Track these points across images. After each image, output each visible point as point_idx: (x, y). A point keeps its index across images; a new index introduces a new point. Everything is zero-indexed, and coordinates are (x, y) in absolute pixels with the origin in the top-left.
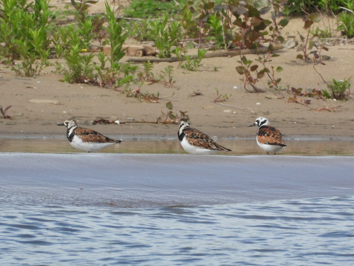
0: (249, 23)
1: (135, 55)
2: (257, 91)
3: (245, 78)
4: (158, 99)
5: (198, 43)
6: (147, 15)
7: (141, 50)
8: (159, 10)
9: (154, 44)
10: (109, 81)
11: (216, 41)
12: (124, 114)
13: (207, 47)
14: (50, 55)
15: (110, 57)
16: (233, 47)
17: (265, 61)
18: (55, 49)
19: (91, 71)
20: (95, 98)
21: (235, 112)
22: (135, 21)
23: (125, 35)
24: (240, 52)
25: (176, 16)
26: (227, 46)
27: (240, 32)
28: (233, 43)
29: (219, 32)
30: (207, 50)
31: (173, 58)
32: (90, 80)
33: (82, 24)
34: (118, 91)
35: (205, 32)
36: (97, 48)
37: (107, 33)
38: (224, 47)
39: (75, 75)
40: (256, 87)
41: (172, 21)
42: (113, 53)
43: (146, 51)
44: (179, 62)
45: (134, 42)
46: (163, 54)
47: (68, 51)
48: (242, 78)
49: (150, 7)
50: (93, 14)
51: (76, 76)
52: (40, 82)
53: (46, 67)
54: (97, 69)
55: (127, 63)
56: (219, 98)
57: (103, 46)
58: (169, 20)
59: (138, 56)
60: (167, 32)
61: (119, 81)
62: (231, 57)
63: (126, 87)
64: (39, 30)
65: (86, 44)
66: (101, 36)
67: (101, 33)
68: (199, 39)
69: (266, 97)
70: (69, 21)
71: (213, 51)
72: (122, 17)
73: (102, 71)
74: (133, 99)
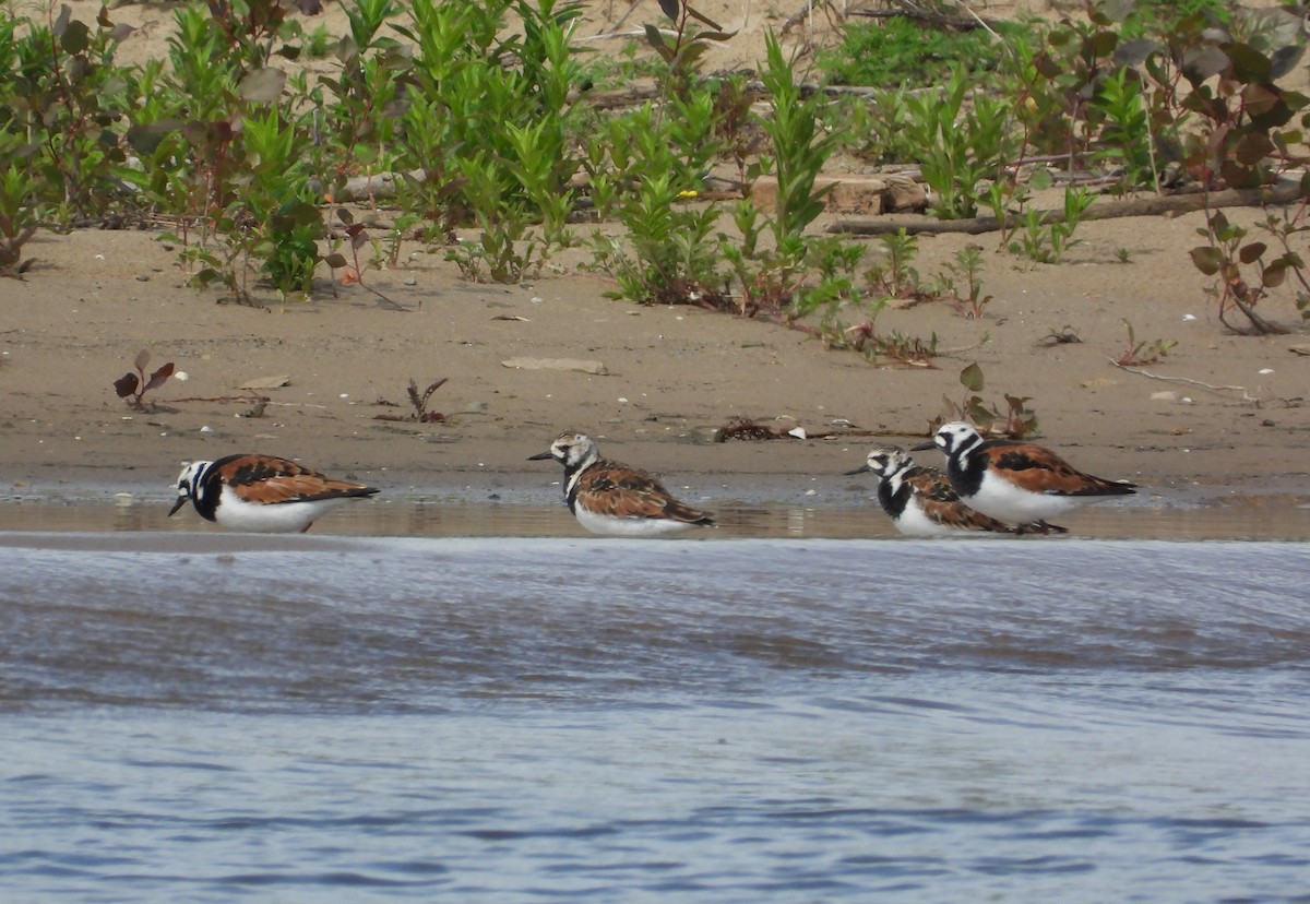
0: (1234, 104)
1: (857, 211)
2: (1261, 329)
3: (1222, 286)
4: (934, 355)
5: (1065, 169)
6: (896, 78)
7: (876, 192)
8: (936, 60)
9: (919, 173)
10: (769, 297)
11: (1126, 163)
12: (821, 408)
13: (1096, 184)
14: (573, 210)
15: (774, 217)
16: (1181, 184)
17: (1289, 230)
18: (589, 192)
19: (712, 262)
20: (723, 353)
21: (1188, 400)
22: (857, 95)
23: (823, 144)
24: (1206, 199)
25: (995, 80)
26: (1162, 179)
27: (1207, 133)
28: (1180, 168)
29: (1136, 133)
30: (1096, 193)
31: (984, 220)
32: (707, 293)
33: (680, 104)
34: (800, 329)
35: (1090, 135)
36: (730, 185)
37: (765, 136)
38: (1152, 184)
39: (658, 276)
40: (1259, 314)
41: (980, 96)
42: (784, 202)
43: (893, 195)
44: (1004, 234)
45: (852, 167)
46: (951, 207)
47: (634, 196)
48: (1212, 287)
49: (907, 50)
50: (716, 74)
51: (660, 281)
52: (540, 300)
53: (559, 250)
54: (729, 256)
55: (832, 235)
56: (1135, 353)
57: (751, 181)
58: (969, 93)
59: (865, 213)
60: (963, 133)
61: (803, 295)
62: (1175, 216)
63: (827, 317)
64: (540, 128)
65: (694, 172)
66: (745, 146)
67: (744, 135)
68: (1069, 155)
69: (1293, 351)
70: (638, 97)
71: (1117, 197)
72: (815, 84)
73: (747, 263)
74: (850, 357)
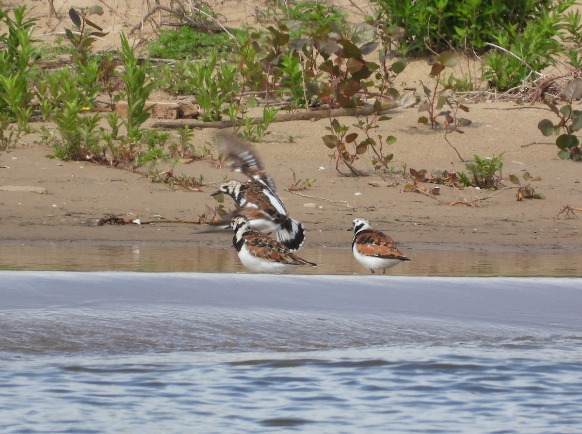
0: (343, 68)
1: (165, 117)
2: (355, 174)
3: (337, 154)
4: (201, 185)
5: (264, 98)
6: (184, 55)
7: (174, 109)
8: (203, 46)
9: (194, 99)
10: (124, 158)
11: (293, 96)
12: (148, 209)
13: (278, 105)
14: (32, 116)
15: (126, 120)
16: (319, 106)
17: (369, 127)
18: (39, 107)
19: (97, 141)
20: (102, 184)
21: (321, 207)
22: (166, 63)
23: (149, 85)
24: (330, 112)
25: (230, 56)
26: (309, 103)
27: (330, 81)
28: (318, 98)
29: (297, 81)
30: (278, 110)
31: (225, 122)
32: (94, 156)
33: (82, 67)
34: (138, 173)
35: (275, 82)
36: (105, 105)
37: (122, 82)
38: (305, 106)
39: (71, 148)
40: (355, 167)
41: (224, 63)
42: (131, 113)
43: (183, 110)
44: (235, 129)
45: (164, 97)
46: (209, 116)
47: (60, 110)
48: (333, 154)
49: (189, 42)
50: (99, 52)
51: (73, 150)
52: (16, 158)
53: (25, 135)
54: (105, 138)
55: (153, 129)
56: (296, 185)
57: (115, 103)
58: (219, 62)
59: (169, 118)
60: (216, 81)
61: (140, 157)
62: (315, 120)
63: (151, 168)
64: (16, 77)
65: (89, 98)
66: (113, 86)
67: (113, 82)
68: (266, 92)
69: (371, 184)
70: (62, 63)
71: (288, 111)
72: (145, 57)
73: (113, 141)
74: (162, 186)
